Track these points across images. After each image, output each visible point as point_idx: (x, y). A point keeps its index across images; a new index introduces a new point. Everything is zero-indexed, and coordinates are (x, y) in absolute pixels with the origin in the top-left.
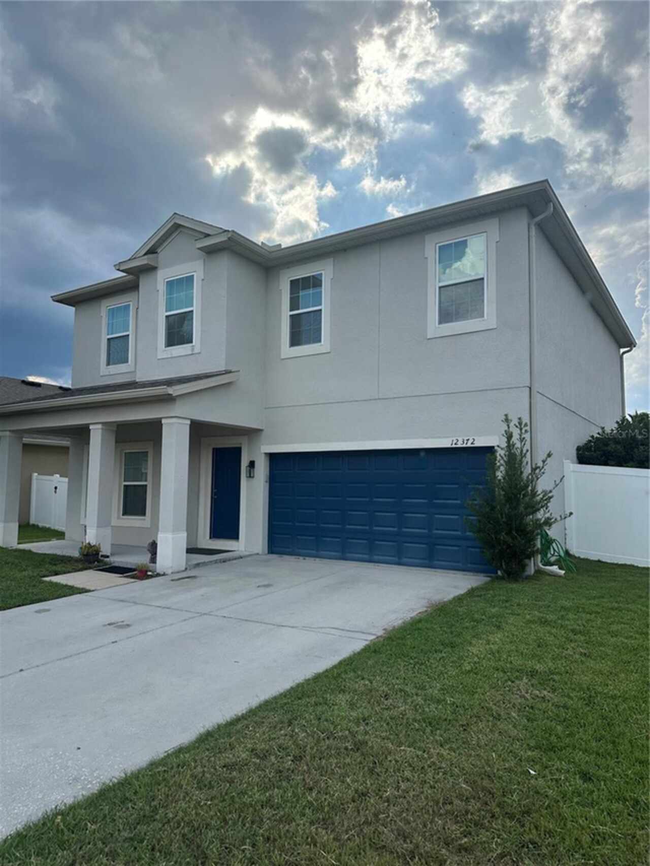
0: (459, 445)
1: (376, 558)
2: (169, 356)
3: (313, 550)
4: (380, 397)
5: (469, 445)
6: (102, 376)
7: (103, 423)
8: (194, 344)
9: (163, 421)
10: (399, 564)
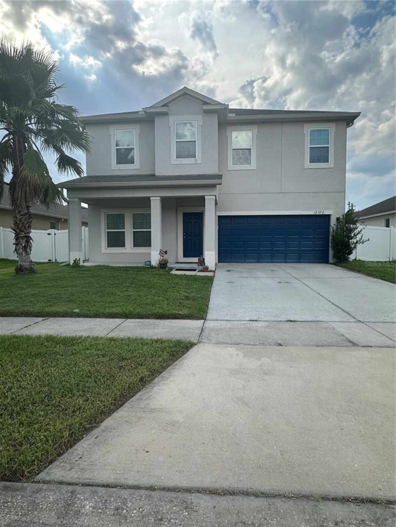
0: (317, 214)
1: (274, 261)
2: (180, 163)
3: (242, 259)
4: (282, 192)
5: (321, 213)
6: (112, 170)
7: (160, 197)
8: (197, 158)
9: (206, 197)
10: (285, 262)
